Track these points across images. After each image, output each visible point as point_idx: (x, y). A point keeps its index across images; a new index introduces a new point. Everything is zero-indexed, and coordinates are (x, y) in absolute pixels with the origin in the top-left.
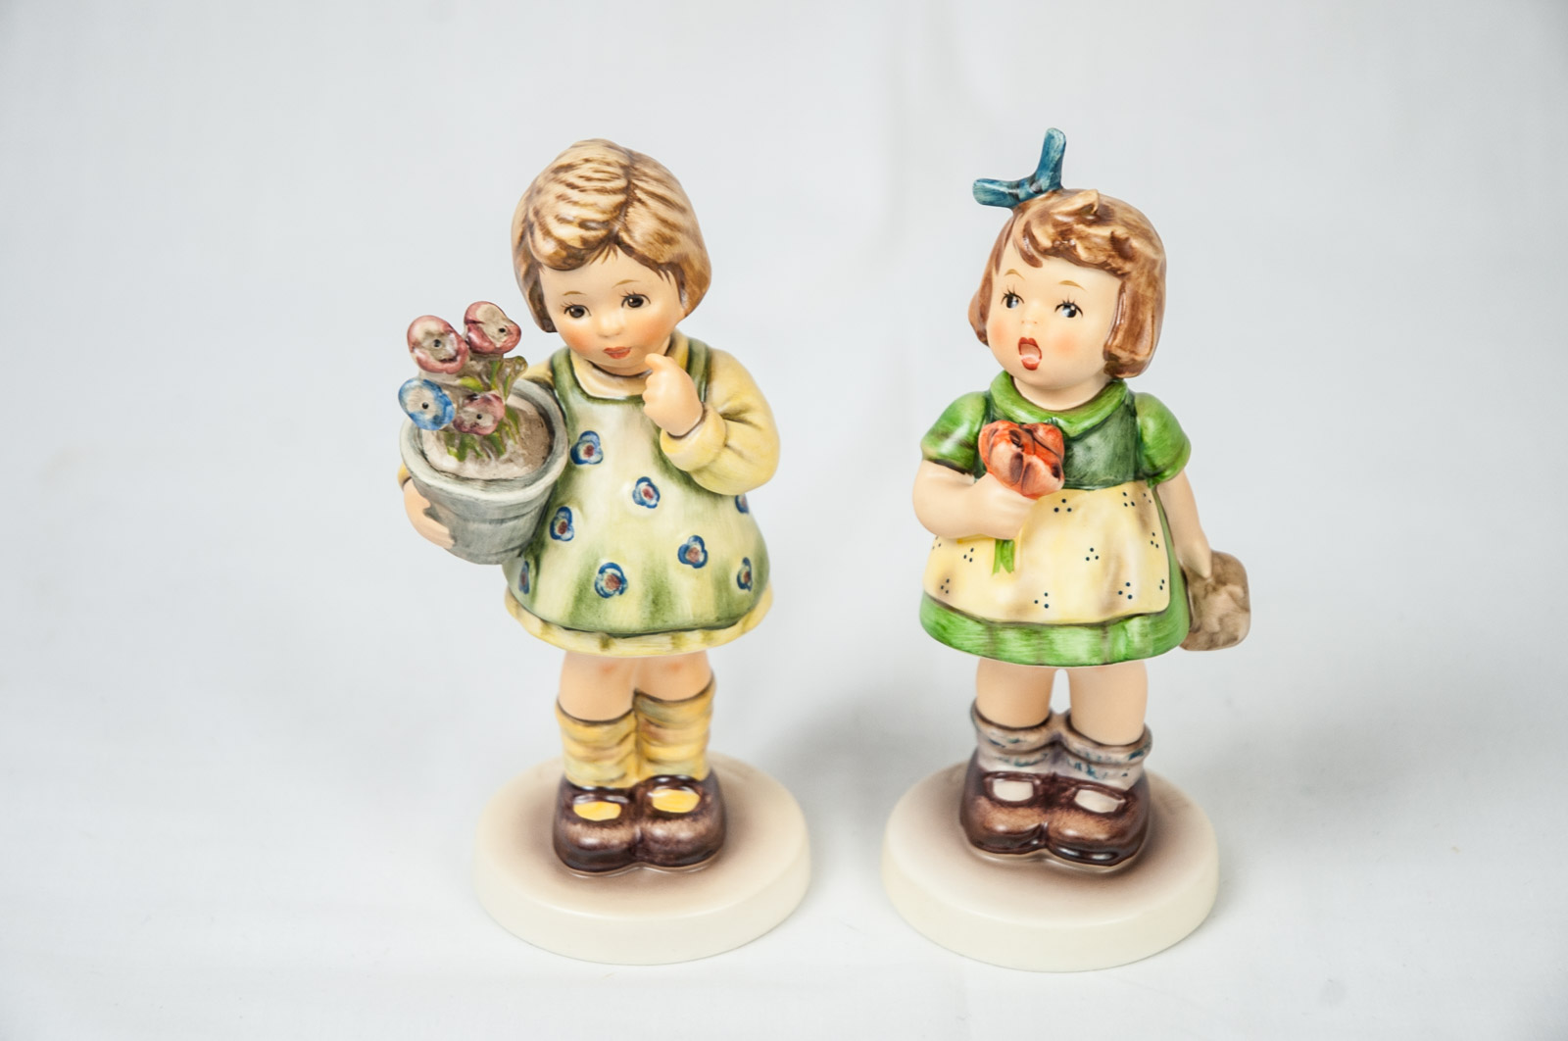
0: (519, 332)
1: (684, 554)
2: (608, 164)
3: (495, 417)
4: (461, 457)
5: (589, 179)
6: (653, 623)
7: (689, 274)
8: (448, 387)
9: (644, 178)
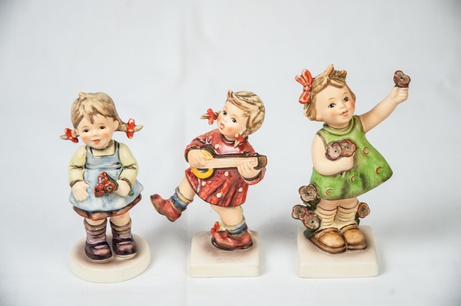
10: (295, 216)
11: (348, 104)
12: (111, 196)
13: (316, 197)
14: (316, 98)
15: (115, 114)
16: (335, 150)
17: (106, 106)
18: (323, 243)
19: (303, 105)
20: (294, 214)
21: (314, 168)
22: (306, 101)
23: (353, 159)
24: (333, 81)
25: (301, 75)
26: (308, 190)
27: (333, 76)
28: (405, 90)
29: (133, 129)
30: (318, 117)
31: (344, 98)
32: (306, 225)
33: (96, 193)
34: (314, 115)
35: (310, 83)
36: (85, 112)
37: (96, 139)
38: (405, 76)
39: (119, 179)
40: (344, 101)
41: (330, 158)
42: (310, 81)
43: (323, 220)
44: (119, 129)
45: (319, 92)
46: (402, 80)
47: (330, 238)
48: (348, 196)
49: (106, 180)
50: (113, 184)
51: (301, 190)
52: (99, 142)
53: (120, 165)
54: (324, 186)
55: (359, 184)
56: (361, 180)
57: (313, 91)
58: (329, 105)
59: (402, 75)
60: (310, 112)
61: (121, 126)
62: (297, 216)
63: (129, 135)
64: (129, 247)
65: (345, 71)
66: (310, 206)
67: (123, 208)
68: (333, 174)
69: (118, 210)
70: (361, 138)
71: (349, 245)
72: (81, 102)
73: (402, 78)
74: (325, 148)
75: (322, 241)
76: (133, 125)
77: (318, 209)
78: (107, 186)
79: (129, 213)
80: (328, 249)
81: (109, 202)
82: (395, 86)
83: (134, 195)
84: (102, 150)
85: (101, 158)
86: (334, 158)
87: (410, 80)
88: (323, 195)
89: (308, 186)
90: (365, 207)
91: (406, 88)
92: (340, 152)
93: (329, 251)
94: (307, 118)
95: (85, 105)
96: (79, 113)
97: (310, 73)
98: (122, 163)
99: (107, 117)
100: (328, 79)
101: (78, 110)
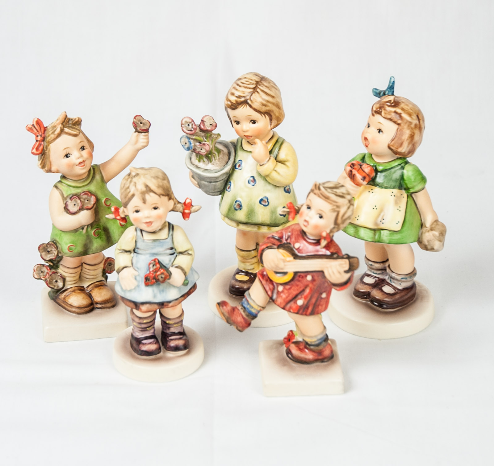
0: (216, 126)
1: (261, 201)
2: (251, 80)
3: (206, 150)
4: (199, 161)
5: (243, 83)
6: (249, 221)
7: (273, 116)
8: (192, 139)
9: (262, 86)
10: (36, 277)
11: (85, 153)
12: (162, 286)
13: (58, 255)
14: (49, 148)
15: (170, 193)
16: (74, 203)
17: (161, 184)
18: (69, 303)
19: (37, 156)
20: (35, 274)
21: (53, 224)
22: (38, 152)
23: (94, 212)
24: (66, 130)
25: (32, 124)
26: (48, 248)
27: (66, 124)
28: (145, 136)
29: (189, 210)
30: (53, 169)
31: (80, 147)
32: (49, 285)
33: (146, 282)
34: (49, 166)
35: (42, 133)
36: (137, 190)
37: (148, 220)
38: (144, 120)
39: (172, 266)
40: (81, 150)
41: (69, 213)
42: (42, 131)
43: (67, 279)
44: (174, 209)
45: (53, 141)
46: (141, 125)
47: (76, 297)
48: (92, 252)
49: (158, 268)
50: (165, 272)
51: (41, 248)
52: (152, 224)
53: (174, 250)
54: (65, 243)
55: (103, 238)
56: (105, 234)
57: (46, 141)
58: (65, 155)
59: (142, 119)
60: (44, 163)
61: (176, 207)
62: (39, 276)
63: (185, 216)
64: (181, 343)
65: (80, 118)
66: (52, 264)
67: (177, 299)
68: (73, 229)
69: (170, 302)
70: (102, 189)
71: (97, 303)
72: (132, 178)
73: (141, 123)
74: (63, 201)
75: (67, 301)
76: (190, 205)
77: (61, 267)
78: (159, 275)
79: (181, 304)
80: (74, 309)
81: (160, 292)
82: (135, 132)
83: (189, 285)
84: (154, 233)
85: (152, 242)
86: (73, 212)
87: (150, 124)
88: (64, 252)
89: (48, 243)
90: (111, 262)
91: (146, 134)
92: (79, 205)
93: (75, 312)
94: (41, 170)
95: (137, 182)
96: (130, 192)
97: (42, 122)
98: (176, 248)
99: (161, 196)
100: (61, 128)
101: (128, 188)
